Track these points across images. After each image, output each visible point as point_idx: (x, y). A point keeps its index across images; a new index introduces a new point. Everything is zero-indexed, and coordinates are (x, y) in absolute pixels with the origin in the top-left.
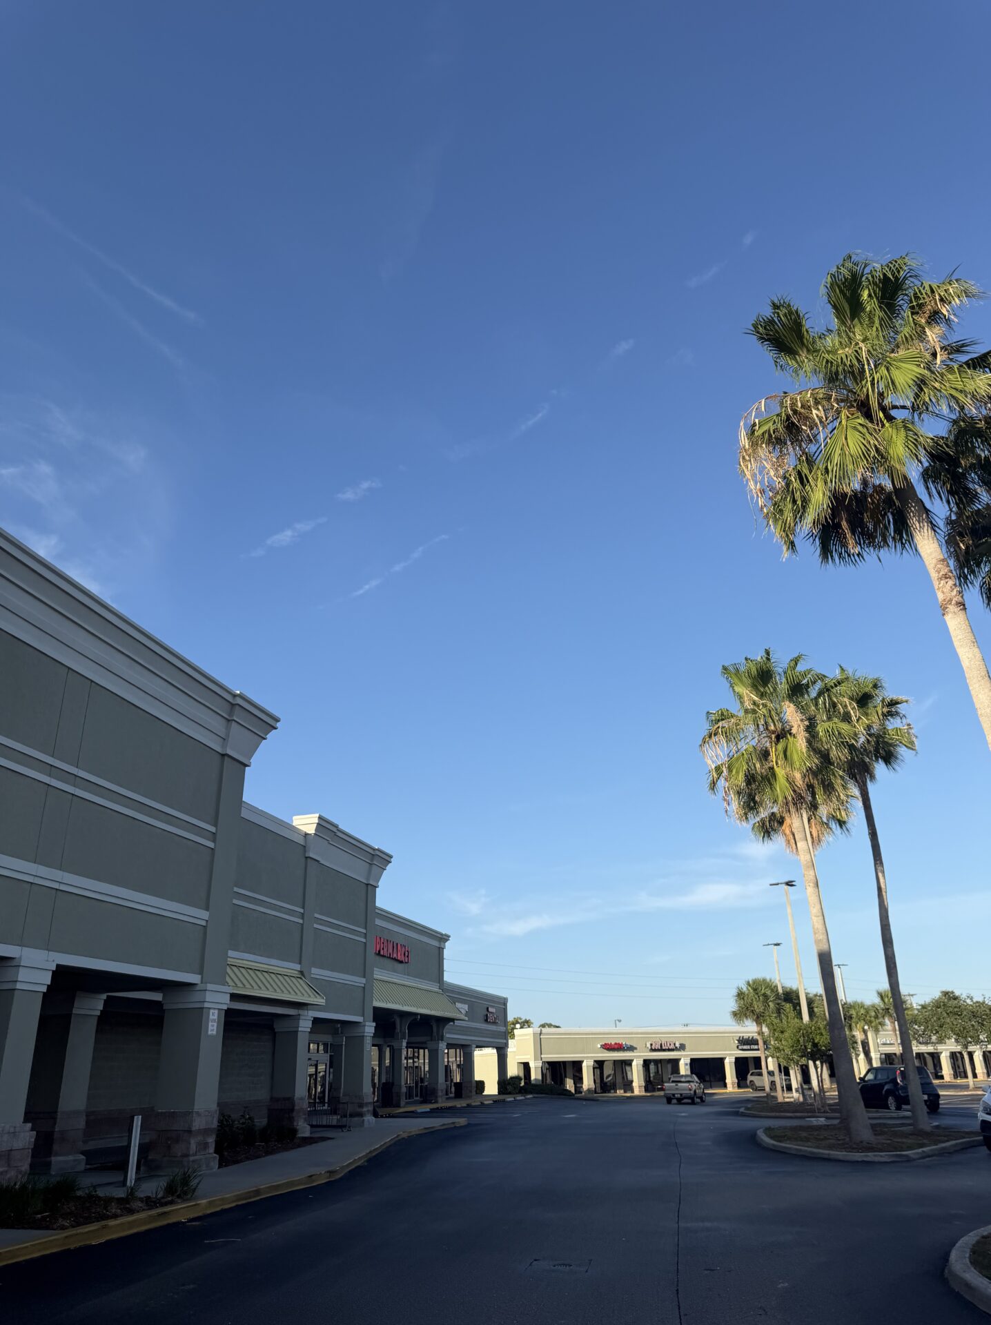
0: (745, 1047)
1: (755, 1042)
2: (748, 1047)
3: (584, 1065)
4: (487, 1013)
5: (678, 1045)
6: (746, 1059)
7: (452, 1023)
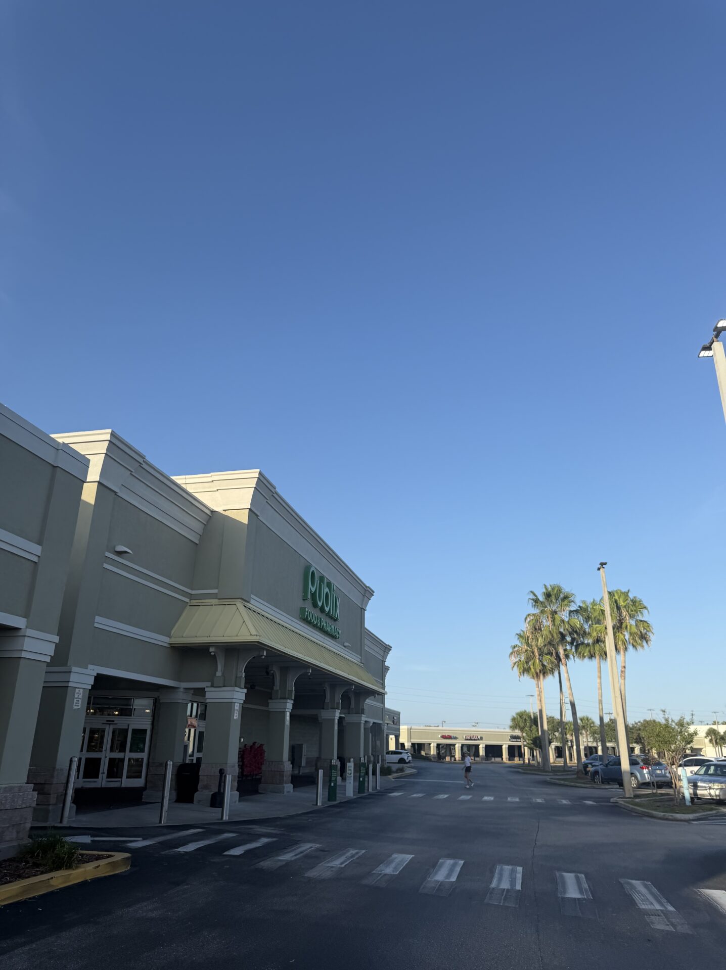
0: (514, 740)
1: (519, 738)
2: (515, 740)
3: (432, 745)
4: (393, 719)
5: (479, 738)
6: (514, 746)
7: (387, 725)
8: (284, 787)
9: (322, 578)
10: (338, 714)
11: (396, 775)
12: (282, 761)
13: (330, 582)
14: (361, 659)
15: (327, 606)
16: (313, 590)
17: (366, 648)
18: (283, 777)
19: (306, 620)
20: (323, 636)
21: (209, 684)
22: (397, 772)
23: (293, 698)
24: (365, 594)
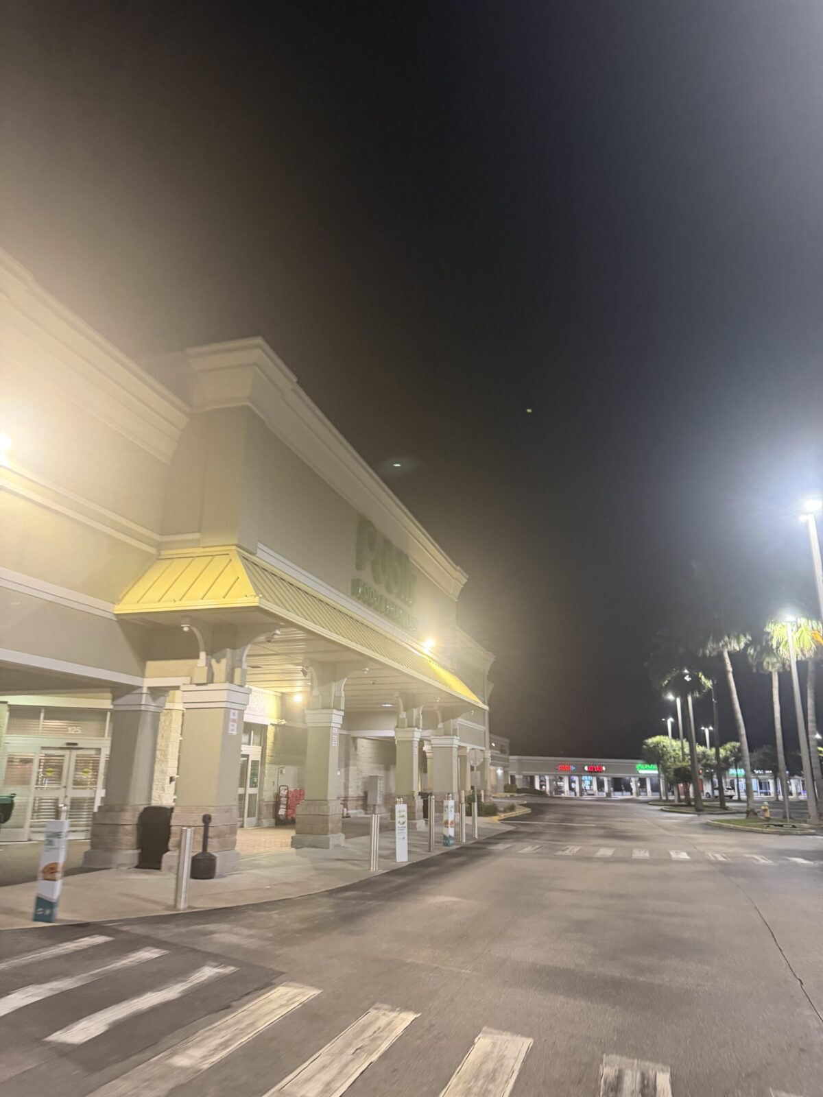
4: (500, 748)
8: (329, 838)
9: (387, 544)
10: (418, 734)
11: (503, 816)
12: (326, 800)
13: (402, 551)
15: (396, 583)
16: (373, 556)
18: (327, 822)
19: (361, 597)
21: (188, 680)
22: (505, 811)
23: (342, 707)
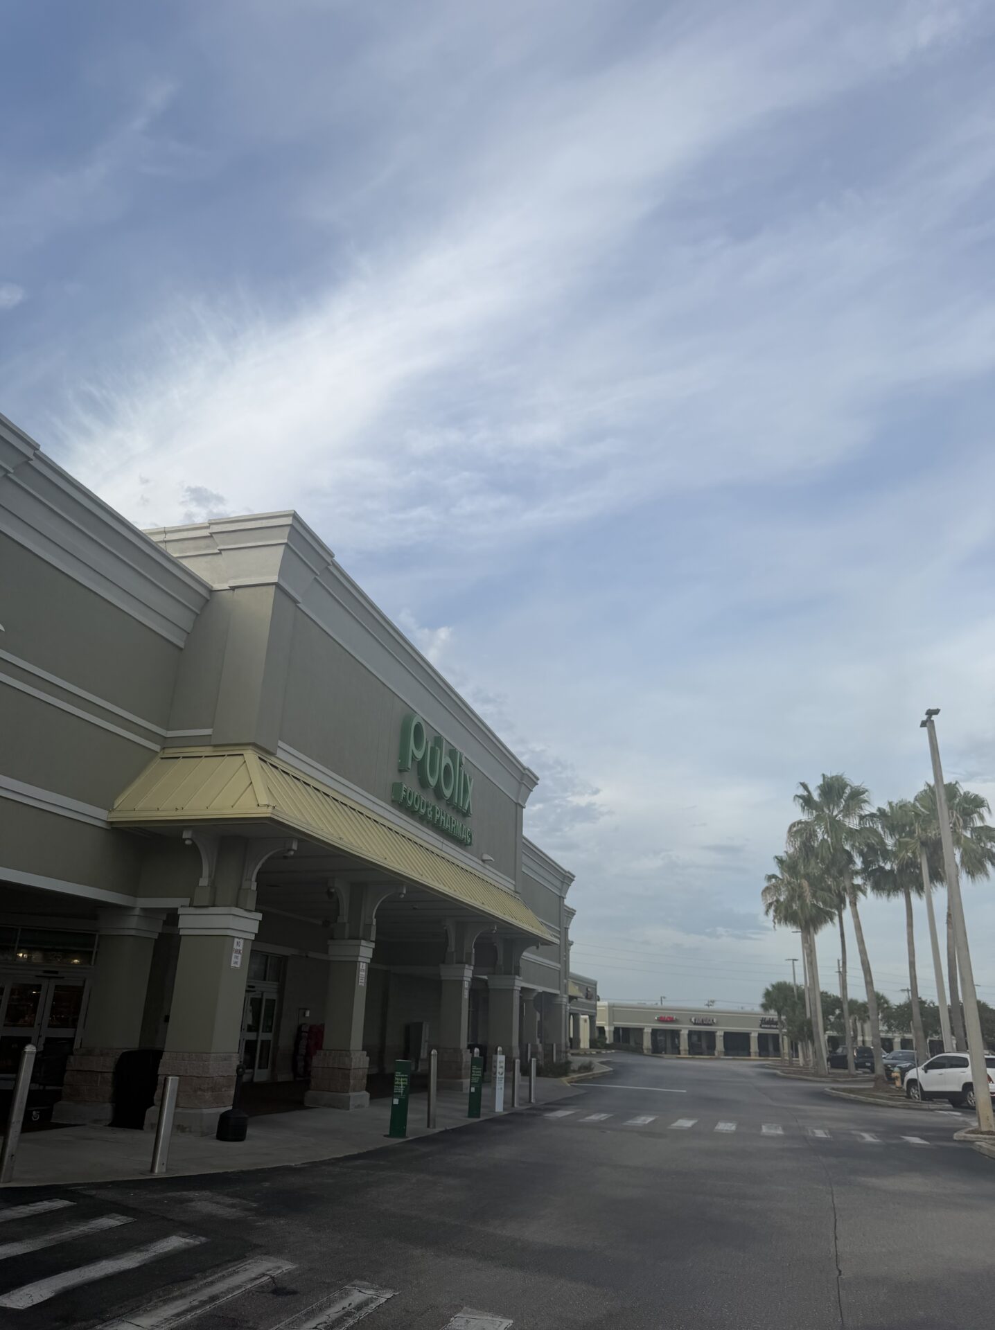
0: (766, 1026)
1: (776, 1023)
2: (769, 1026)
3: (645, 1030)
4: (585, 992)
5: (715, 1021)
6: (767, 1035)
7: (575, 1000)
8: (350, 1097)
9: (438, 740)
10: (468, 973)
11: (575, 1076)
12: (349, 1051)
13: (456, 749)
14: (515, 886)
15: (447, 786)
16: (419, 755)
17: (523, 870)
18: (348, 1077)
19: (403, 805)
20: (442, 839)
22: (579, 1071)
23: (374, 937)
24: (522, 780)
